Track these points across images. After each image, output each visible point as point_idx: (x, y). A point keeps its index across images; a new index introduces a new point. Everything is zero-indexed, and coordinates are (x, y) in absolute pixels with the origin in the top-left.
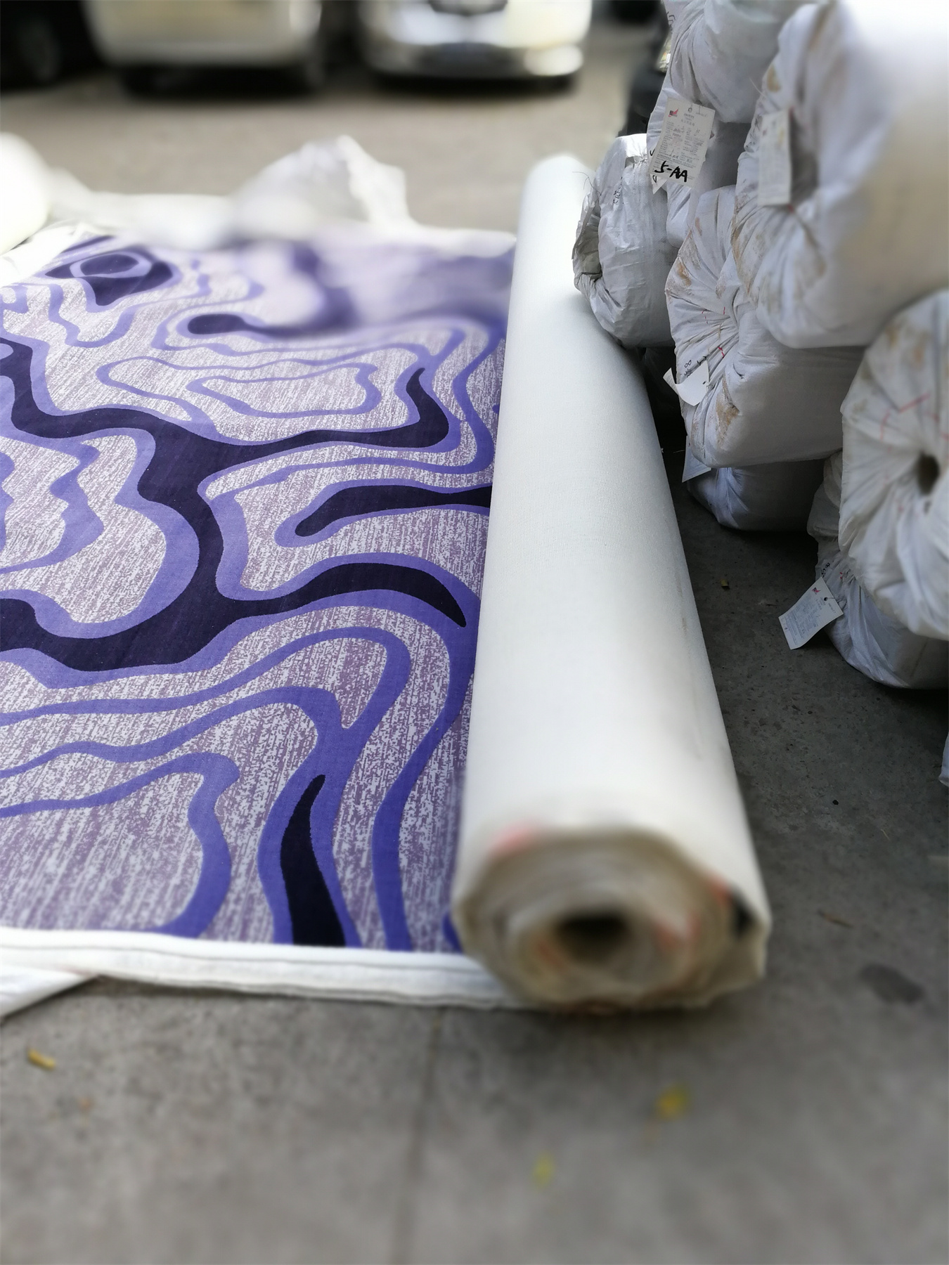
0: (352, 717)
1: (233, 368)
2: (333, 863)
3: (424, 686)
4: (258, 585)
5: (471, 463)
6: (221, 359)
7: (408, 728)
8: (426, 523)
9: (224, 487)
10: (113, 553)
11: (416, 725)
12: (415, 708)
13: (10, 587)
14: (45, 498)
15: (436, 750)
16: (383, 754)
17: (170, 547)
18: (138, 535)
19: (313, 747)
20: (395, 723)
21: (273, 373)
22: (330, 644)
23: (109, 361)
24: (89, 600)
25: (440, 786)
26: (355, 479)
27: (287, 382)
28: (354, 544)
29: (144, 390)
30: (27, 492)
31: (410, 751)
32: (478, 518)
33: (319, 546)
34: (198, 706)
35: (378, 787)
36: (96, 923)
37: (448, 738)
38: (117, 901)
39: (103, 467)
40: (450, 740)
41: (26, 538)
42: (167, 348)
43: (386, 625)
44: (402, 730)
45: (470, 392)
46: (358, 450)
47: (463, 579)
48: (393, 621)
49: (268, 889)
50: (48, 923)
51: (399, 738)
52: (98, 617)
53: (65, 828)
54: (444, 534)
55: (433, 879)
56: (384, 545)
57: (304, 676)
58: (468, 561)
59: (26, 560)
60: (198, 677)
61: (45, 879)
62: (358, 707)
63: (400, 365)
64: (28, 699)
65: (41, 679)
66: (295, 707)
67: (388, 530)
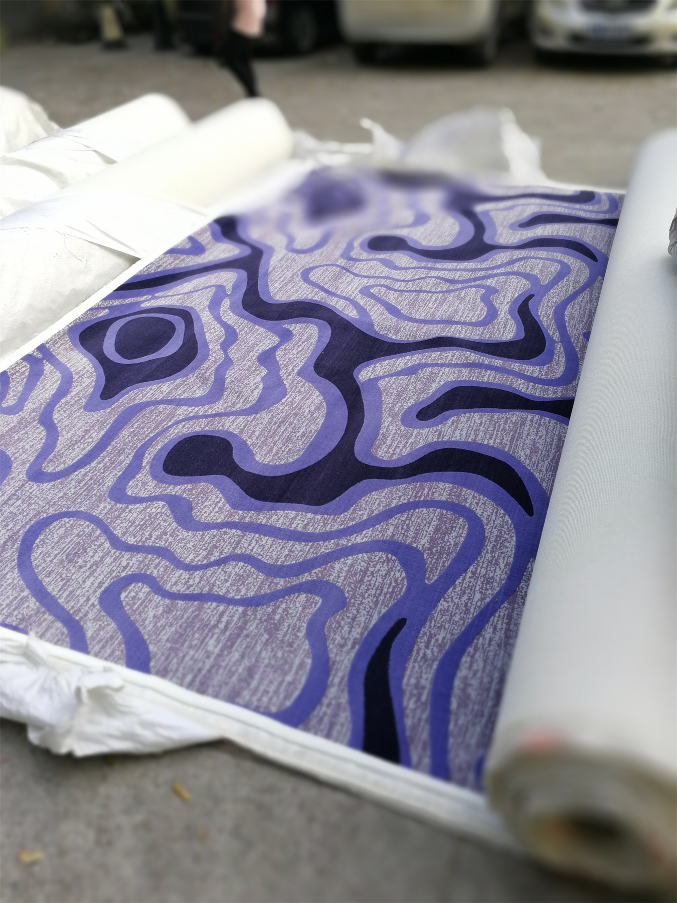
0: (433, 575)
1: (394, 279)
2: (401, 692)
3: (492, 560)
4: (383, 455)
5: (559, 378)
6: (386, 271)
7: (475, 594)
8: (515, 424)
9: (372, 373)
10: (290, 413)
11: (481, 592)
12: (483, 579)
13: (221, 428)
14: (253, 364)
15: (493, 617)
16: (452, 612)
17: (329, 415)
18: (308, 402)
19: (402, 594)
20: (465, 587)
21: (422, 287)
22: (426, 512)
23: (311, 265)
24: (268, 447)
25: (492, 648)
26: (467, 379)
27: (430, 295)
28: (457, 433)
29: (330, 290)
30: (242, 358)
31: (473, 614)
32: (557, 425)
33: (431, 430)
34: (327, 543)
35: (444, 638)
36: (232, 698)
37: (504, 609)
38: (248, 684)
39: (294, 346)
40: (505, 611)
41: (236, 393)
42: (351, 259)
43: (471, 504)
44: (470, 595)
45: (567, 319)
46: (473, 356)
47: (537, 475)
48: (477, 501)
49: (352, 702)
50: (202, 690)
51: (466, 601)
52: (272, 460)
53: (225, 619)
54: (528, 434)
55: (474, 725)
56: (479, 437)
57: (404, 534)
58: (543, 461)
59: (234, 409)
60: (330, 520)
61: (205, 655)
62: (439, 568)
63: (516, 290)
64: (217, 514)
65: (228, 501)
66: (394, 558)
67: (485, 425)
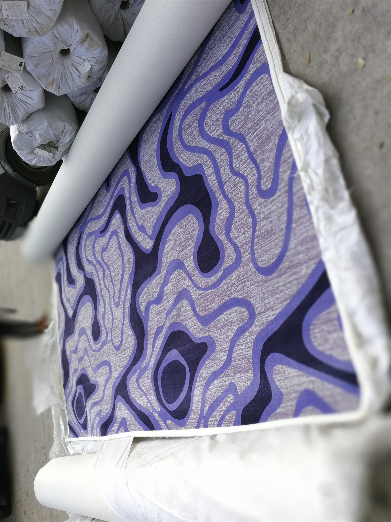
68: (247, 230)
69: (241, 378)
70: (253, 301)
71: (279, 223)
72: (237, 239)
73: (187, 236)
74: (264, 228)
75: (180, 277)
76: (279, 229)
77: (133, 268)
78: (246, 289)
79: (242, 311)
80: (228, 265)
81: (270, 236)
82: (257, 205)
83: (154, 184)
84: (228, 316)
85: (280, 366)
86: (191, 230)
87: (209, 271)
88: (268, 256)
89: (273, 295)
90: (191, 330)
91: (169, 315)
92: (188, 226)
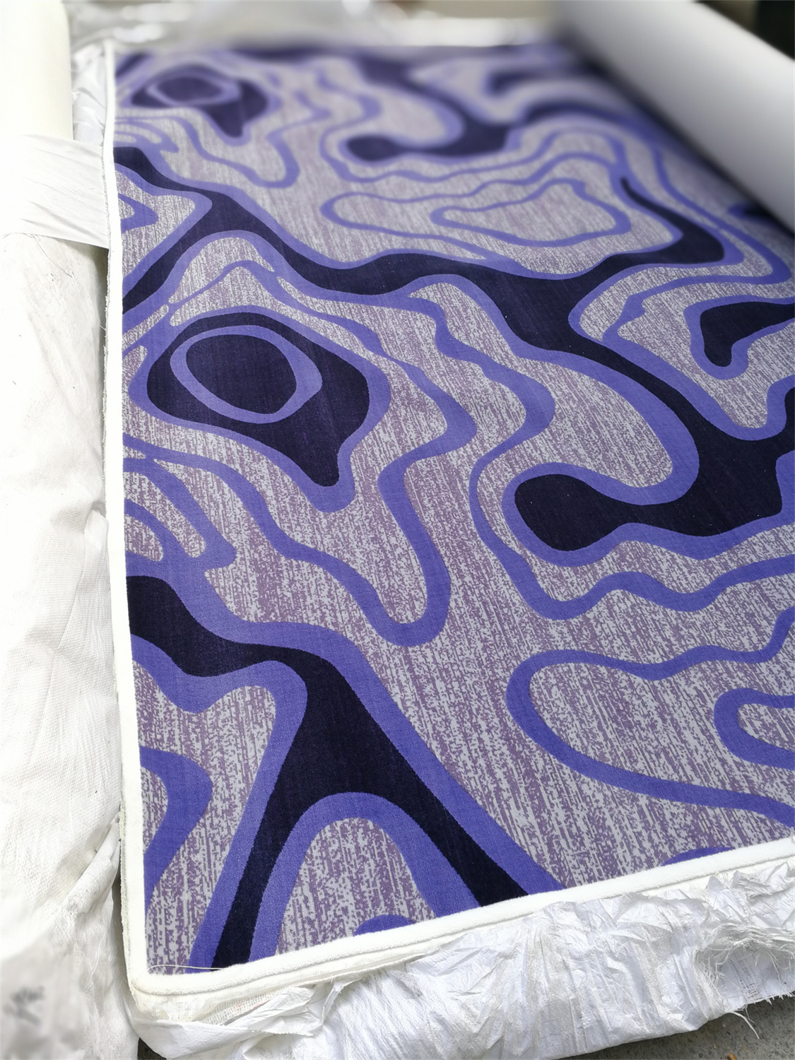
68: (632, 644)
69: (246, 584)
70: (443, 644)
71: (650, 753)
72: (606, 611)
73: (615, 449)
74: (637, 702)
75: (505, 416)
76: (632, 748)
77: (531, 271)
78: (472, 624)
79: (417, 604)
80: (537, 572)
81: (615, 720)
82: (697, 684)
83: (752, 358)
84: (404, 559)
85: (273, 710)
86: (630, 462)
87: (519, 510)
88: (562, 705)
89: (457, 709)
90: (369, 439)
91: (409, 375)
92: (641, 455)
